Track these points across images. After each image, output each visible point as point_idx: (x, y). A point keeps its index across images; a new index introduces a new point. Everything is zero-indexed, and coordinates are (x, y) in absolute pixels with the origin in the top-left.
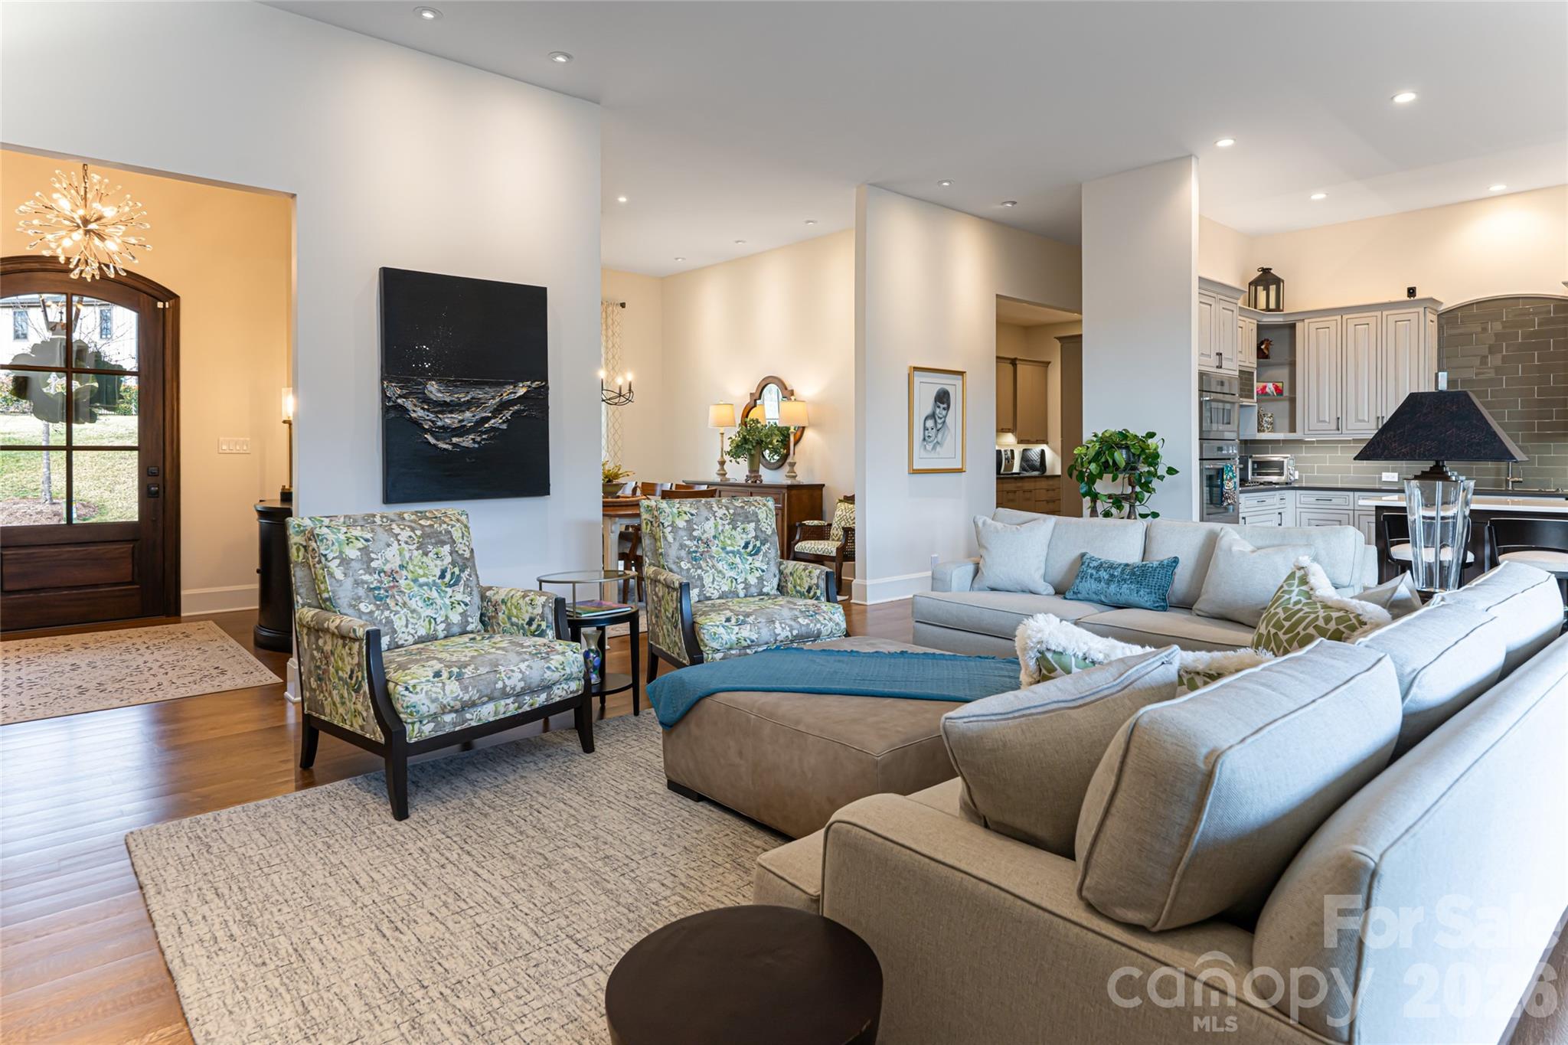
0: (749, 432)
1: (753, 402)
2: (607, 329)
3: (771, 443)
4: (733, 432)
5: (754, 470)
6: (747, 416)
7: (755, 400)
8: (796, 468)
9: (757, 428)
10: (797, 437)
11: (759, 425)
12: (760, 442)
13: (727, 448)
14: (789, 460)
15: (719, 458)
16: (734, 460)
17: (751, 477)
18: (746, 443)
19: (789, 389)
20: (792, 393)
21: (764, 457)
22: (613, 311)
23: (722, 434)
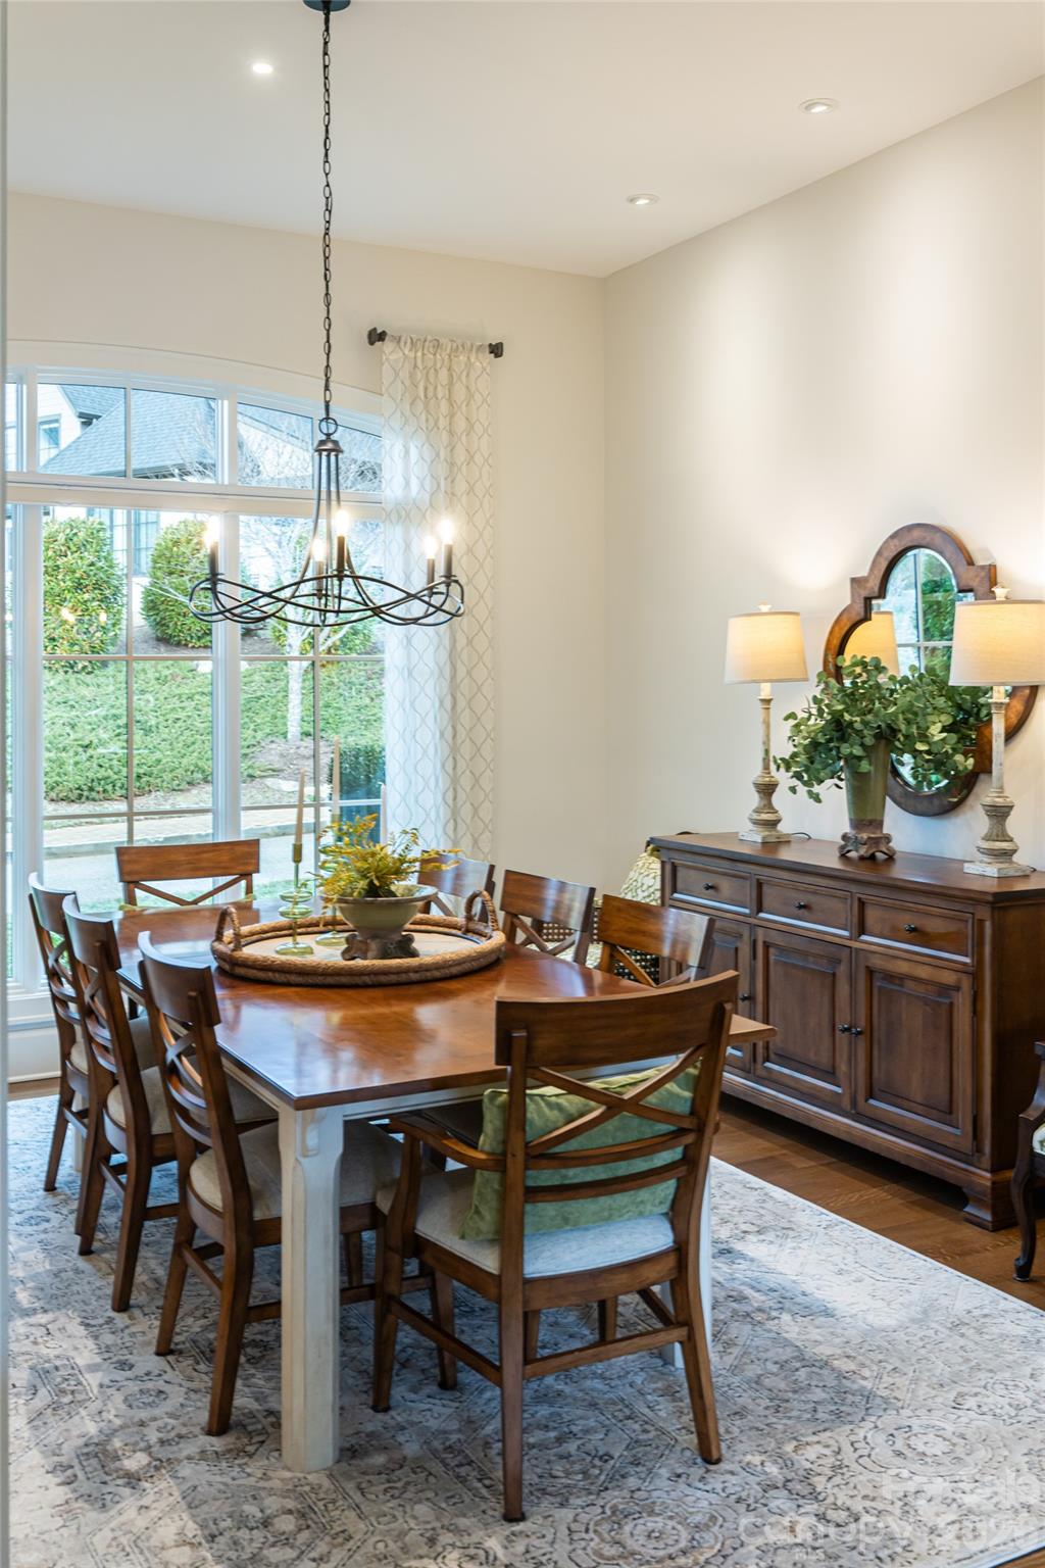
0: (851, 697)
1: (860, 608)
2: (452, 415)
3: (924, 737)
4: (804, 699)
5: (865, 817)
6: (841, 651)
7: (868, 601)
8: (1012, 824)
9: (878, 686)
10: (1014, 720)
11: (882, 679)
12: (887, 736)
13: (783, 748)
14: (985, 794)
15: (756, 772)
16: (802, 789)
17: (858, 843)
18: (843, 739)
19: (980, 561)
20: (991, 576)
21: (896, 774)
22: (469, 365)
23: (768, 701)
